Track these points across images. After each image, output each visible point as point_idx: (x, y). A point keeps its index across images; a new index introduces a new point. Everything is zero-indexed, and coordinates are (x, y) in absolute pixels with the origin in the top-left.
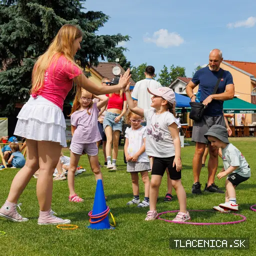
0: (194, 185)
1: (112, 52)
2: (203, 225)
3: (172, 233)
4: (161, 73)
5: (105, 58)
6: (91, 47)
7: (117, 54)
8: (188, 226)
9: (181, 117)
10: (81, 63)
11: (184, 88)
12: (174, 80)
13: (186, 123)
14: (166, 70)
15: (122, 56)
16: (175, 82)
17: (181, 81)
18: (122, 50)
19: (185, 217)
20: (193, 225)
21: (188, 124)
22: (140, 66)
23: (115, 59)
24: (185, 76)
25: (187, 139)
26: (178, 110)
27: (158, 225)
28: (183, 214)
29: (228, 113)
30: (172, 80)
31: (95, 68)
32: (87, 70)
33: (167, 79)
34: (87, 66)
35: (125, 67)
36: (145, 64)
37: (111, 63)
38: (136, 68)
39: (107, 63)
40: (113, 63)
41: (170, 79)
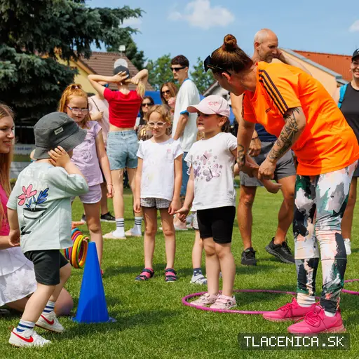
0: (244, 252)
1: (113, 35)
2: (258, 314)
3: (208, 327)
4: (193, 71)
5: (102, 45)
6: (79, 26)
7: (122, 38)
8: (233, 316)
10: (63, 52)
12: (214, 82)
14: (201, 66)
15: (130, 41)
16: (216, 85)
18: (130, 32)
19: (230, 303)
20: (243, 314)
22: (159, 59)
23: (118, 47)
27: (187, 315)
28: (228, 298)
30: (211, 81)
31: (85, 60)
32: (72, 64)
33: (204, 81)
34: (72, 57)
35: (134, 59)
36: (167, 55)
37: (112, 52)
38: (153, 61)
39: (105, 53)
40: (115, 53)
41: (208, 80)
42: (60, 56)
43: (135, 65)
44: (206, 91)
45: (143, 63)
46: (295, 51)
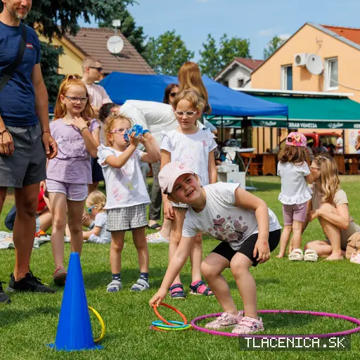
1: (105, 6)
4: (203, 50)
7: (115, 10)
9: (240, 136)
10: (44, 28)
11: (246, 78)
12: (228, 64)
13: (251, 147)
14: (212, 45)
15: (127, 15)
16: (230, 67)
17: (241, 65)
18: (125, 3)
19: (256, 327)
21: (254, 149)
22: (162, 37)
23: (111, 22)
24: (250, 57)
25: (253, 179)
26: (235, 122)
29: (331, 128)
30: (224, 64)
31: (71, 37)
32: (55, 42)
33: (215, 62)
34: (55, 34)
35: (132, 37)
36: (171, 31)
37: (105, 28)
38: (155, 39)
39: (97, 29)
40: (108, 29)
41: (219, 62)
42: (41, 32)
43: (133, 43)
44: (218, 75)
45: (142, 41)
46: (326, 27)
